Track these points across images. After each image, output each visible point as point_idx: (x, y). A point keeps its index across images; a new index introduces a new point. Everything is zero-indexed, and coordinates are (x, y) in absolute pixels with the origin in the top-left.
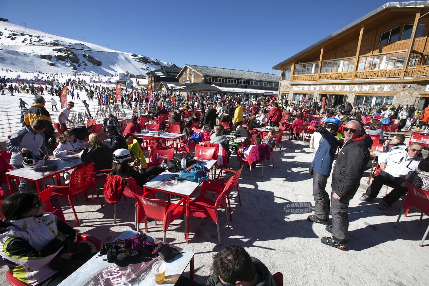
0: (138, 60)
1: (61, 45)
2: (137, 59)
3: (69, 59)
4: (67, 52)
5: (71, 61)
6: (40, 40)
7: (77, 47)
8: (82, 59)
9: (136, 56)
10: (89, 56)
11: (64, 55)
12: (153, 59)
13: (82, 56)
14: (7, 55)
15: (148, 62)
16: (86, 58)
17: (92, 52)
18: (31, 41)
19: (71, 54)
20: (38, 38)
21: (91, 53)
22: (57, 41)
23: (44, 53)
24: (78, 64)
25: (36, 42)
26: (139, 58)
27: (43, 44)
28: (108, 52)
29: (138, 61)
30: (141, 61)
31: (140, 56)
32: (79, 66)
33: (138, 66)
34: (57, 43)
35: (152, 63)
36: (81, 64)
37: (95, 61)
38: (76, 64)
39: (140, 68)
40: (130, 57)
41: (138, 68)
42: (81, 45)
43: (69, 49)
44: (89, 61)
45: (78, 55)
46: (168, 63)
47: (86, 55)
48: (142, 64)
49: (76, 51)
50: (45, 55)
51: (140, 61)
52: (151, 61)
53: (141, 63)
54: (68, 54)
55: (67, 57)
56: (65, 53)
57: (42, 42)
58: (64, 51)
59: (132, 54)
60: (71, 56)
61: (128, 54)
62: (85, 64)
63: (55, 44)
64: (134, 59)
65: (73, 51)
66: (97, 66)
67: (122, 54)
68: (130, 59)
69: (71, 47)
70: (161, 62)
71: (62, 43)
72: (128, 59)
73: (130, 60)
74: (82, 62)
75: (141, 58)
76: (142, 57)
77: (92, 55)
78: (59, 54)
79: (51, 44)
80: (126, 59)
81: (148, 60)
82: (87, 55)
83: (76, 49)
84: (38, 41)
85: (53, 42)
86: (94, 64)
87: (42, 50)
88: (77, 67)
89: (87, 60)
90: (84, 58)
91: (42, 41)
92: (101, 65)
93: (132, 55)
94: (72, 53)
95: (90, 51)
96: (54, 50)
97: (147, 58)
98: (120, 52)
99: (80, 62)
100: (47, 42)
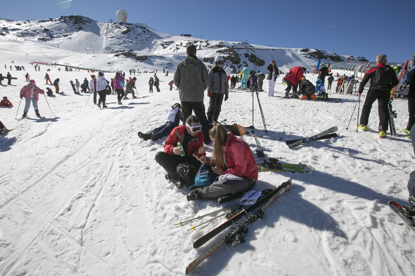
0: (309, 56)
1: (225, 46)
2: (309, 54)
3: (230, 60)
4: (229, 52)
5: (231, 62)
6: (208, 44)
7: (240, 46)
8: (243, 59)
9: (306, 50)
10: (251, 54)
11: (226, 55)
12: (330, 53)
13: (244, 55)
14: (176, 61)
15: (323, 57)
16: (248, 58)
17: (255, 50)
18: (200, 46)
19: (233, 54)
20: (206, 43)
21: (254, 52)
22: (221, 43)
23: (207, 56)
24: (238, 65)
25: (204, 47)
26: (311, 53)
27: (209, 48)
28: (273, 50)
29: (310, 58)
30: (314, 56)
31: (313, 50)
32: (239, 67)
33: (310, 64)
34: (222, 44)
35: (328, 59)
36: (241, 65)
37: (258, 61)
38: (236, 65)
39: (312, 66)
40: (299, 52)
41: (309, 66)
42: (245, 44)
43: (231, 49)
44: (251, 61)
45: (240, 55)
46: (352, 57)
47: (248, 54)
48: (314, 61)
49: (238, 50)
50: (208, 58)
51: (312, 57)
52: (328, 56)
53: (314, 59)
54: (230, 54)
55: (229, 58)
56: (227, 54)
57: (209, 46)
58: (227, 52)
59: (301, 49)
60: (233, 56)
61: (296, 50)
62: (245, 64)
63: (220, 46)
64: (304, 54)
65: (236, 50)
66: (259, 65)
67: (289, 50)
68: (299, 55)
69: (234, 47)
70: (341, 56)
71: (226, 44)
72: (296, 55)
73: (298, 57)
74: (243, 62)
75: (314, 53)
76: (316, 51)
77: (255, 54)
78: (222, 55)
79: (216, 46)
80: (294, 55)
81: (324, 54)
82: (250, 54)
83: (239, 49)
84: (206, 46)
85: (218, 44)
86: (256, 64)
87: (207, 53)
88: (237, 68)
89: (249, 59)
90: (245, 58)
91: (210, 44)
92: (264, 64)
93: (301, 51)
94: (235, 52)
95: (253, 50)
96: (217, 52)
97: (322, 52)
98: (286, 48)
99: (241, 62)
100: (213, 45)
